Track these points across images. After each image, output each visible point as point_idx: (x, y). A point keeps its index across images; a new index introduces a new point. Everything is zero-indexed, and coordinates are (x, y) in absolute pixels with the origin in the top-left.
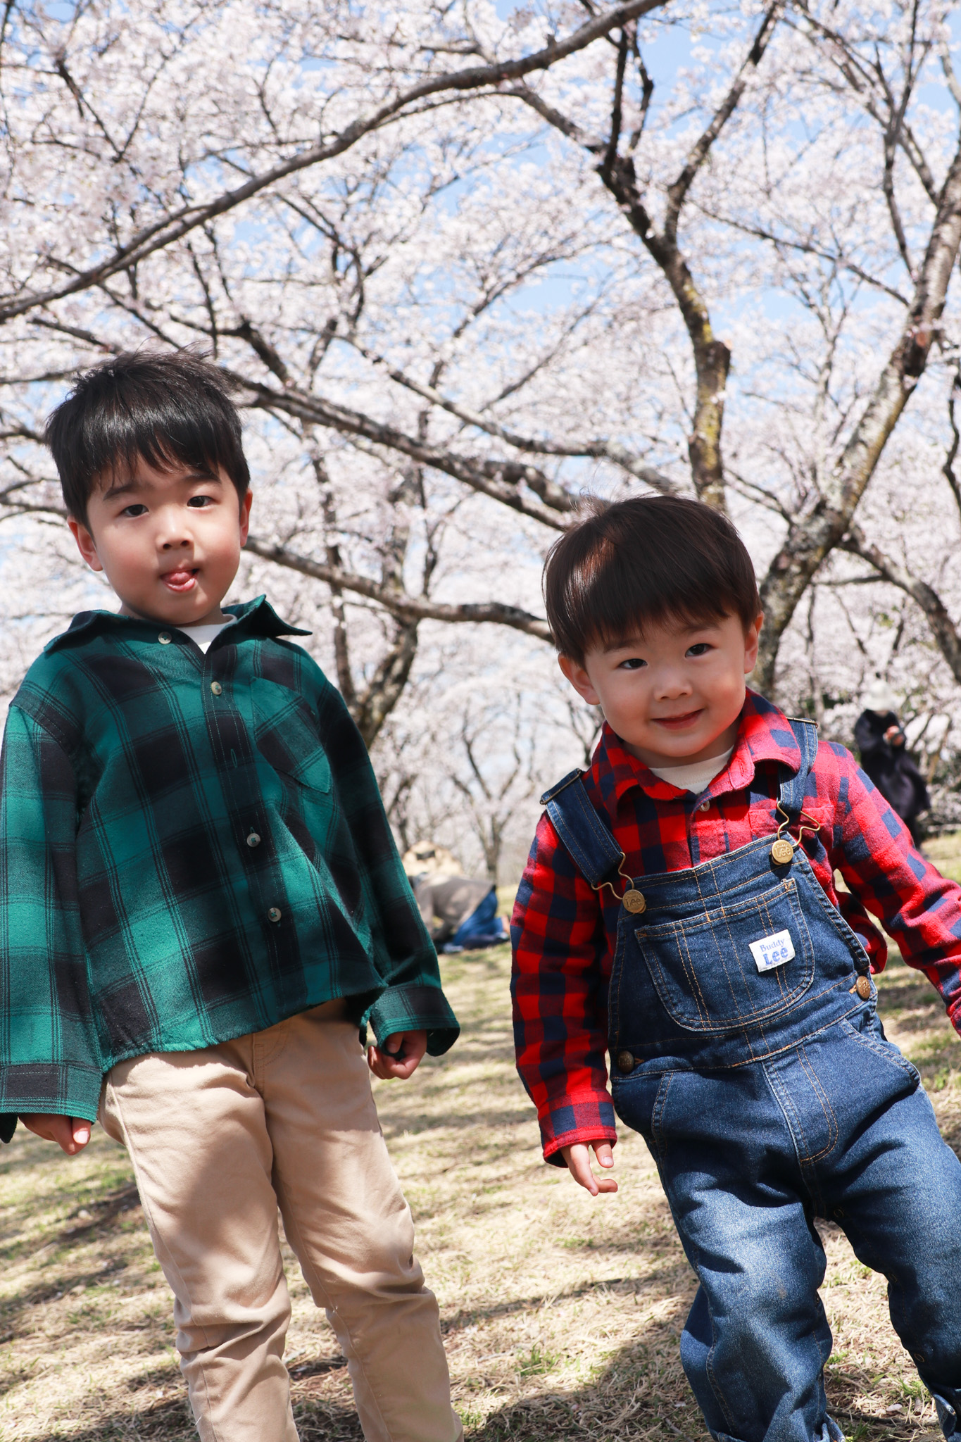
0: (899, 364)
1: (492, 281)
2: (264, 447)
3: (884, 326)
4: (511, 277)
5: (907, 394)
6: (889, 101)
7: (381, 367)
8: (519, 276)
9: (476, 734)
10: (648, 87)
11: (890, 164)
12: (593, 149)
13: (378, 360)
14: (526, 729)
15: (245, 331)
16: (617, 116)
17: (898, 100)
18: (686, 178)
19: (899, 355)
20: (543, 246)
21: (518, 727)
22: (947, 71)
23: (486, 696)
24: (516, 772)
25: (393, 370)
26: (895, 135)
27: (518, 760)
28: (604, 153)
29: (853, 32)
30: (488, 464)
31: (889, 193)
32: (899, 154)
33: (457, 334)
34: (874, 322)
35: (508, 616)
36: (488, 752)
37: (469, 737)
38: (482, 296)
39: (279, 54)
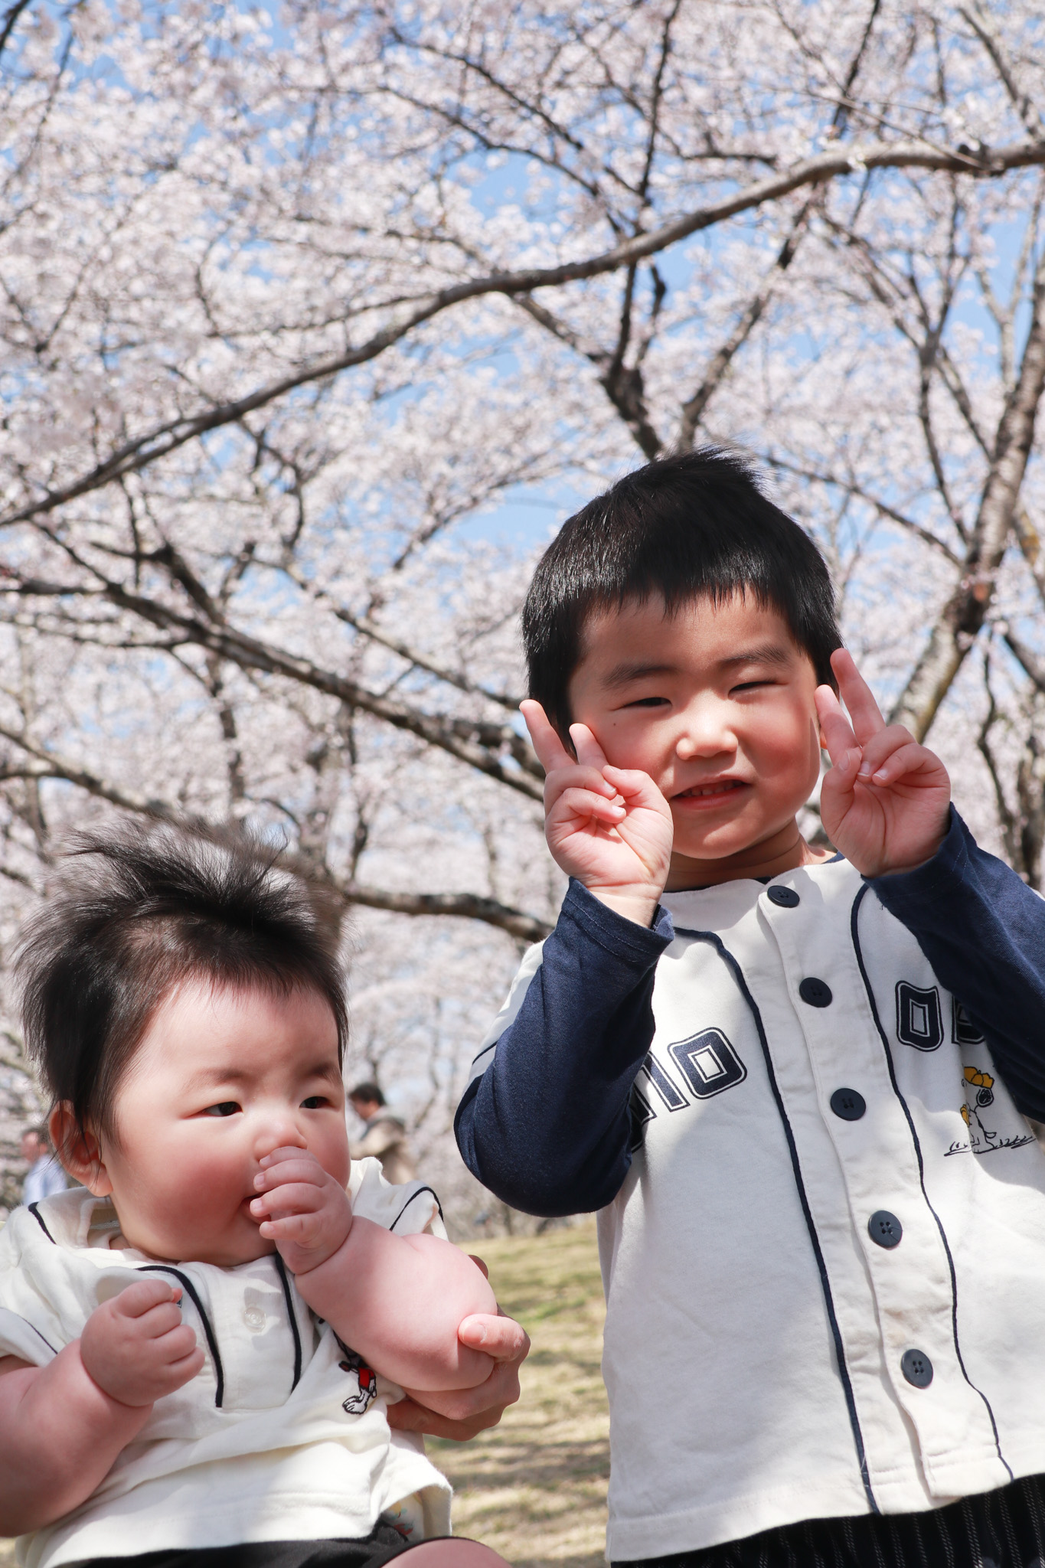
0: (953, 620)
1: (439, 505)
2: (144, 693)
3: (899, 573)
4: (465, 501)
5: (962, 654)
6: (924, 319)
7: (323, 603)
8: (475, 501)
9: (383, 1053)
10: (660, 290)
11: (925, 388)
12: (594, 358)
13: (320, 594)
14: (446, 1047)
15: (166, 556)
16: (626, 321)
17: (934, 317)
18: (703, 394)
19: (952, 609)
20: (502, 465)
21: (436, 1044)
22: (985, 288)
23: (399, 1006)
24: (432, 1102)
25: (338, 607)
26: (930, 355)
27: (436, 1085)
28: (607, 364)
29: (880, 240)
30: (457, 723)
31: (926, 421)
32: (935, 378)
33: (398, 565)
34: (888, 567)
35: (481, 909)
36: (396, 1075)
37: (375, 1055)
38: (429, 521)
39: (222, 234)
